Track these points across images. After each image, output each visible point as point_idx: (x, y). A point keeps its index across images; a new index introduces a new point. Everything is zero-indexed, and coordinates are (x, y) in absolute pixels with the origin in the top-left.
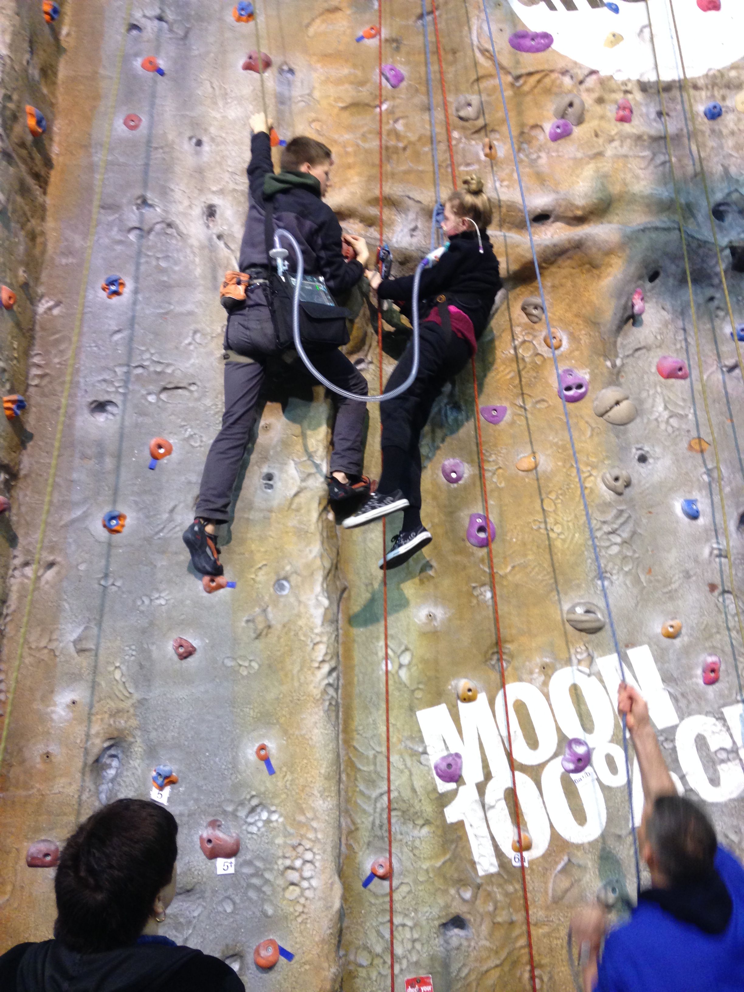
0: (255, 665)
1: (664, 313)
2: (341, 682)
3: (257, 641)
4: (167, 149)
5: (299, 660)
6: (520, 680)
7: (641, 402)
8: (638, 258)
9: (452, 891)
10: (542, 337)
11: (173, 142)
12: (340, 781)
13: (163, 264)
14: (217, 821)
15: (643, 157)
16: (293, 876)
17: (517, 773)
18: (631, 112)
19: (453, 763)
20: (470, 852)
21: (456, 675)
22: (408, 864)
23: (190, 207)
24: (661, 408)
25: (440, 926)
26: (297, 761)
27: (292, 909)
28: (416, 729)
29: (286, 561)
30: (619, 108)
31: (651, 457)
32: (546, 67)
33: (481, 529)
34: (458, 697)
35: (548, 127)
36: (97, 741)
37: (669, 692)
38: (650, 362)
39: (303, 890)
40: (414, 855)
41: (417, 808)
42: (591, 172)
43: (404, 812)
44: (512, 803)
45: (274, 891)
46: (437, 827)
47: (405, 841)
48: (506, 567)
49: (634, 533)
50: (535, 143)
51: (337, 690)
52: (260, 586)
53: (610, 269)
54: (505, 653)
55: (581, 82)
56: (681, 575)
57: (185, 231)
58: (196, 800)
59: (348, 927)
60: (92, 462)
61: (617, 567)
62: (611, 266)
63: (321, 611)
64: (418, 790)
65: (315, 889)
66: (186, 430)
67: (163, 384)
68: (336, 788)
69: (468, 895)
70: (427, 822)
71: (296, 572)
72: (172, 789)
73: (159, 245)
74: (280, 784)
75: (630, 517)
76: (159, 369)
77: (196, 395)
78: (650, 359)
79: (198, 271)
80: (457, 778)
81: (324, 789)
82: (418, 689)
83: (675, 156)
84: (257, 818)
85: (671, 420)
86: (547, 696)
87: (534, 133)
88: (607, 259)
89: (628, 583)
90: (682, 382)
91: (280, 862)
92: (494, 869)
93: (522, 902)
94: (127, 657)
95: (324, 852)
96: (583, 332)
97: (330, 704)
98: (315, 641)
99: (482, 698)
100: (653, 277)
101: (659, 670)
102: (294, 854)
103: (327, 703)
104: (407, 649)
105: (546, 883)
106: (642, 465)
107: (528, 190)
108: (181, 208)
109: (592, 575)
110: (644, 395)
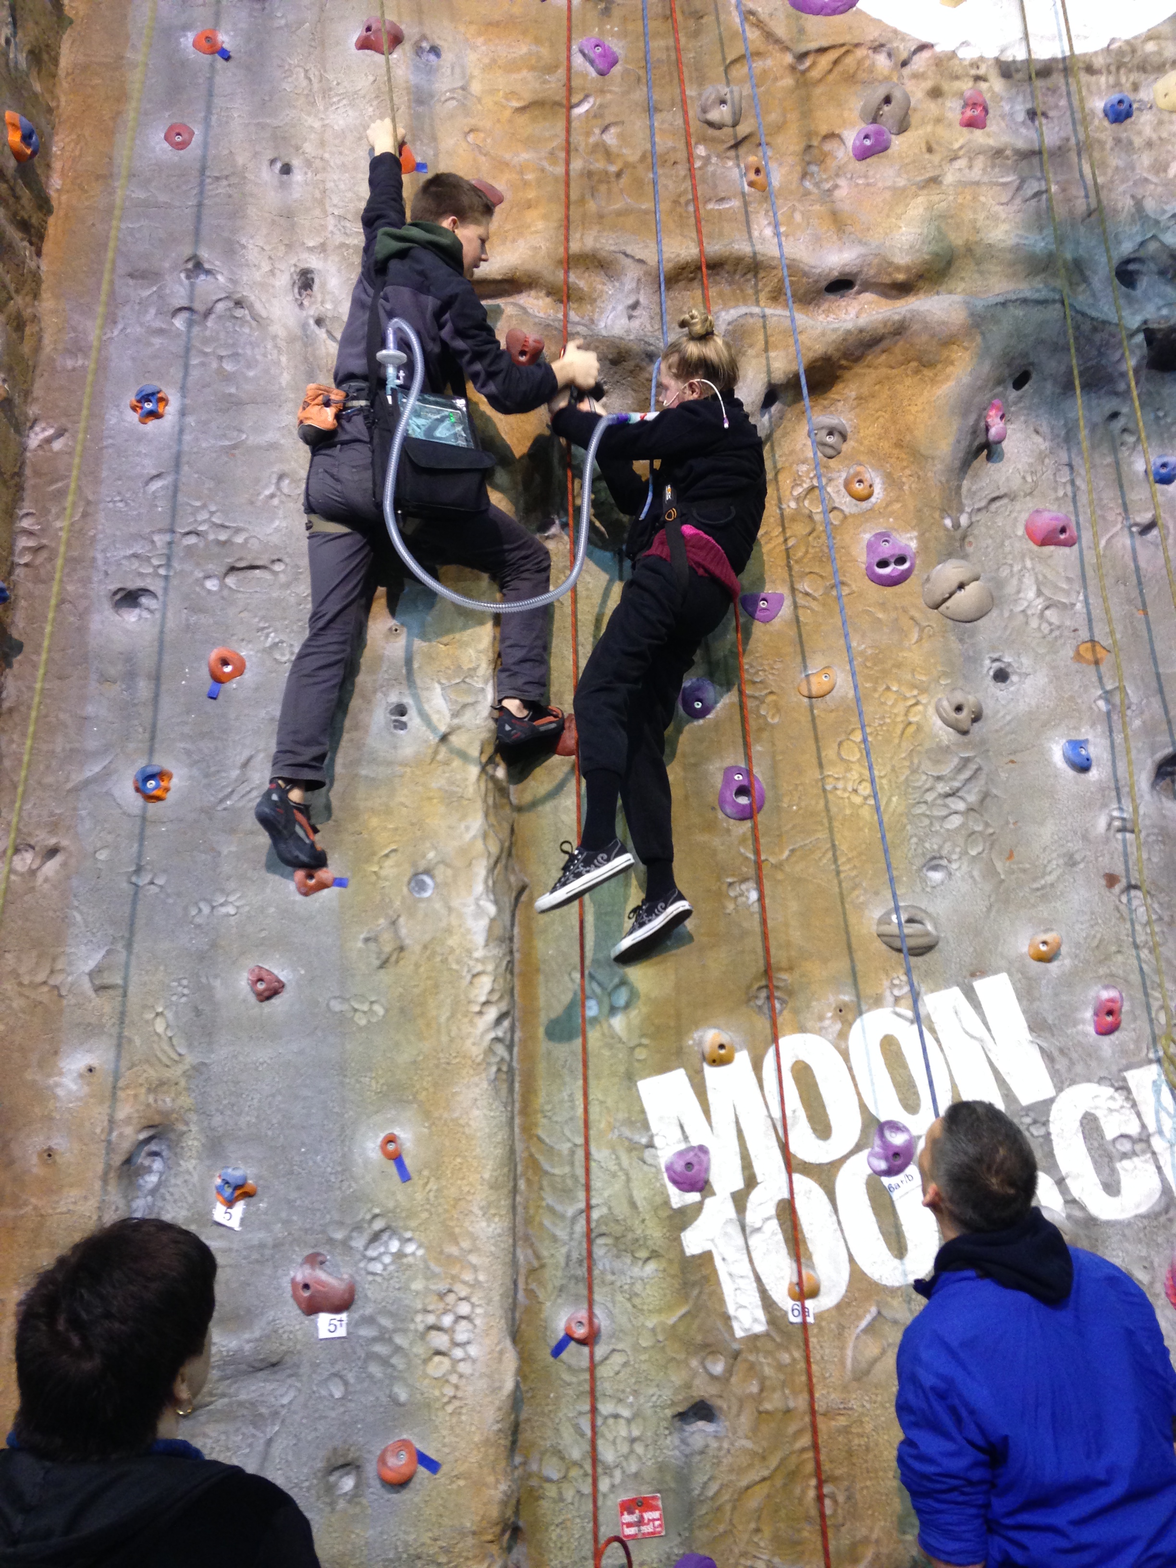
0: (379, 1009)
1: (1038, 439)
2: (518, 1035)
3: (382, 971)
4: (234, 180)
5: (449, 1001)
6: (802, 1029)
7: (1000, 584)
8: (997, 348)
9: (694, 1363)
10: (841, 481)
11: (245, 168)
12: (515, 1190)
13: (229, 367)
14: (318, 1254)
15: (1004, 184)
16: (440, 1340)
17: (796, 1177)
18: (986, 111)
19: (694, 1161)
20: (722, 1301)
21: (700, 1023)
22: (623, 1320)
23: (272, 272)
24: (1031, 594)
25: (674, 1417)
26: (446, 1159)
27: (437, 1393)
28: (638, 1108)
29: (428, 845)
30: (966, 105)
31: (1015, 673)
32: (848, 38)
33: (742, 791)
34: (704, 1058)
35: (851, 137)
36: (129, 1131)
37: (1041, 1048)
38: (1016, 519)
39: (455, 1362)
40: (634, 1306)
41: (639, 1232)
42: (921, 210)
43: (617, 1238)
44: (789, 1223)
45: (409, 1364)
46: (670, 1261)
47: (618, 1284)
48: (782, 852)
49: (985, 796)
50: (832, 164)
51: (510, 1048)
52: (387, 884)
53: (950, 369)
54: (778, 988)
55: (905, 63)
56: (1061, 861)
57: (264, 314)
58: (287, 1222)
59: (528, 1420)
60: (117, 687)
61: (958, 850)
62: (952, 363)
63: (484, 923)
64: (639, 1204)
65: (474, 1361)
66: (267, 636)
67: (230, 560)
68: (509, 1202)
69: (718, 1368)
70: (654, 1255)
71: (443, 862)
72: (247, 1205)
73: (222, 335)
74: (419, 1196)
75: (979, 769)
76: (223, 537)
77: (282, 578)
78: (1014, 515)
79: (285, 378)
80: (700, 1184)
81: (489, 1205)
82: (640, 1045)
83: (1057, 183)
84: (382, 1249)
85: (1048, 613)
86: (845, 1055)
87: (828, 146)
88: (945, 353)
89: (976, 873)
90: (1066, 550)
91: (419, 1318)
92: (760, 1327)
93: (804, 1378)
94: (174, 998)
95: (489, 1302)
96: (908, 472)
97: (499, 1070)
98: (475, 971)
99: (742, 1058)
100: (1020, 382)
101: (1024, 1012)
102: (441, 1306)
103: (494, 1069)
104: (622, 983)
105: (842, 1348)
106: (1001, 685)
107: (817, 240)
108: (258, 276)
109: (919, 862)
110: (1004, 572)
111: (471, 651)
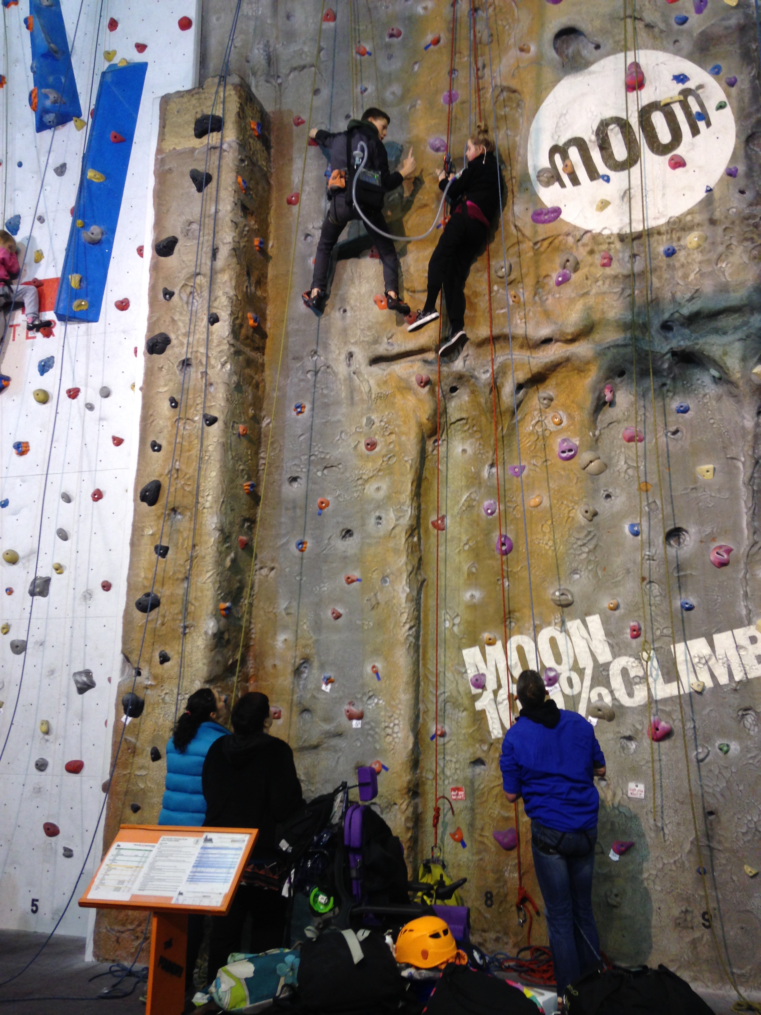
0: (371, 624)
1: (631, 396)
2: (421, 633)
3: (372, 611)
5: (393, 622)
6: (521, 633)
7: (610, 459)
9: (477, 746)
10: (550, 418)
11: (330, 312)
12: (417, 686)
13: (325, 392)
14: (352, 702)
15: (615, 293)
16: (389, 731)
18: (612, 258)
20: (488, 726)
21: (485, 630)
22: (454, 730)
23: (339, 354)
24: (623, 463)
25: (470, 763)
26: (392, 674)
27: (388, 747)
28: (462, 659)
29: (387, 567)
30: (603, 257)
31: (613, 495)
32: (555, 233)
33: (503, 544)
34: (485, 643)
35: (555, 276)
36: (298, 659)
37: (609, 643)
38: (620, 431)
39: (394, 738)
40: (458, 726)
41: (461, 701)
42: (581, 306)
44: (512, 701)
45: (380, 738)
46: (471, 712)
47: (453, 718)
48: (517, 567)
49: (596, 546)
50: (547, 288)
51: (416, 638)
52: (374, 581)
53: (589, 373)
54: (513, 618)
55: (579, 240)
56: (624, 572)
57: (336, 370)
58: (343, 691)
60: (290, 512)
61: (584, 567)
62: (589, 371)
63: (405, 595)
64: (461, 692)
65: (400, 738)
66: (337, 492)
67: (325, 465)
68: (414, 689)
69: (485, 748)
70: (465, 709)
71: (392, 573)
72: (333, 685)
73: (323, 380)
74: (383, 685)
75: (595, 535)
76: (322, 456)
77: (342, 471)
78: (619, 429)
79: (343, 395)
81: (407, 689)
82: (464, 637)
83: (638, 289)
84: (372, 701)
85: (628, 470)
87: (546, 281)
88: (587, 367)
89: (590, 576)
90: (639, 444)
91: (383, 724)
94: (309, 618)
95: (405, 720)
96: (577, 413)
97: (411, 645)
98: (402, 612)
100: (621, 374)
101: (604, 628)
102: (390, 720)
103: (409, 645)
104: (457, 615)
106: (609, 500)
107: (538, 324)
108: (334, 356)
109: (568, 572)
110: (613, 454)
111: (404, 496)
